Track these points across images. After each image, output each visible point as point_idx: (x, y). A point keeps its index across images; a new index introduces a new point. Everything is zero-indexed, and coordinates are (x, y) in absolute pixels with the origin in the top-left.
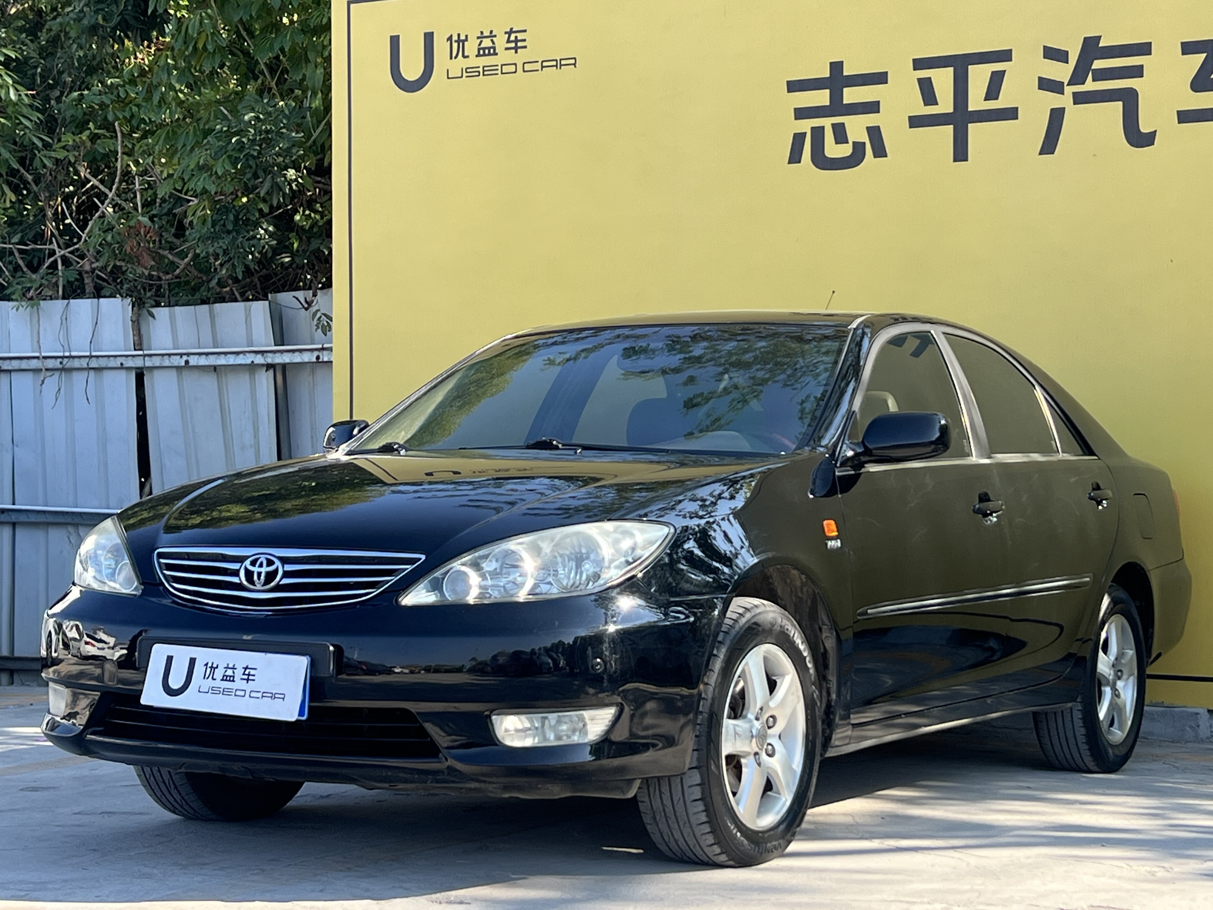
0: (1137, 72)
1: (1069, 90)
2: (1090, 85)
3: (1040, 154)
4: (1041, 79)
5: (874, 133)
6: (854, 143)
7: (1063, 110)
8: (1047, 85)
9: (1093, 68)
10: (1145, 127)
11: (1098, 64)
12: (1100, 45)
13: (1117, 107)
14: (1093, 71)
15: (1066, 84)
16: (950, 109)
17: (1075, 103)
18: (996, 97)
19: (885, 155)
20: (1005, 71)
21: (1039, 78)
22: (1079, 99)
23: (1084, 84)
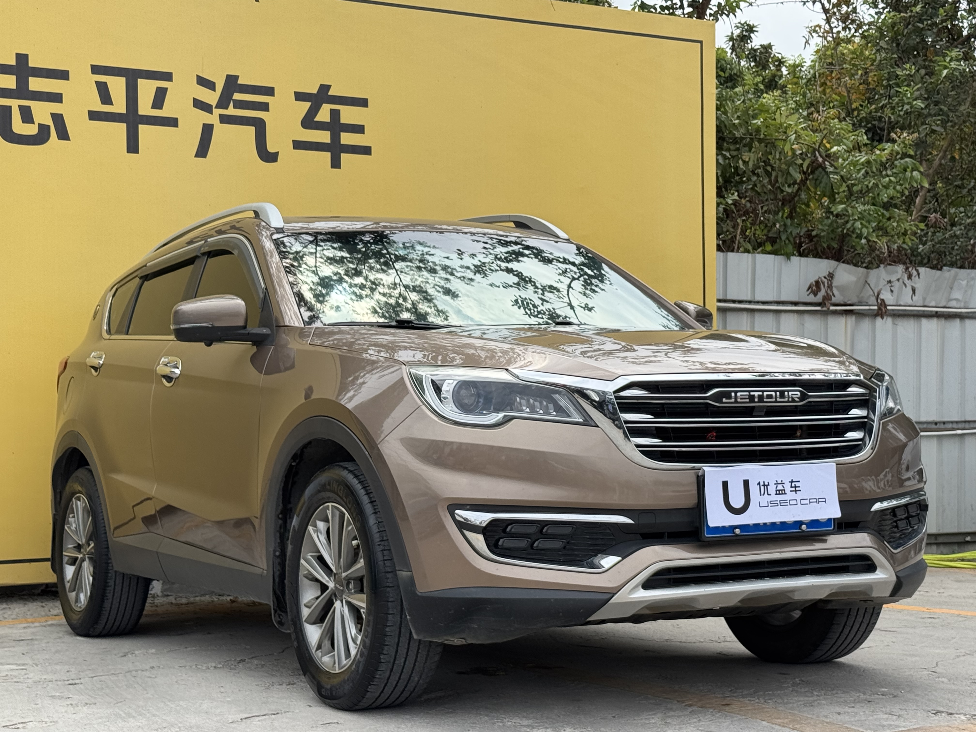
0: (265, 107)
1: (217, 112)
2: (231, 111)
3: (197, 156)
4: (195, 100)
5: (58, 119)
6: (39, 124)
7: (213, 125)
8: (199, 104)
9: (234, 98)
10: (271, 149)
11: (237, 96)
12: (239, 82)
13: (251, 130)
14: (234, 100)
15: (214, 107)
16: (124, 111)
17: (221, 122)
18: (161, 108)
19: (68, 139)
20: (166, 89)
21: (194, 99)
22: (225, 119)
23: (226, 108)
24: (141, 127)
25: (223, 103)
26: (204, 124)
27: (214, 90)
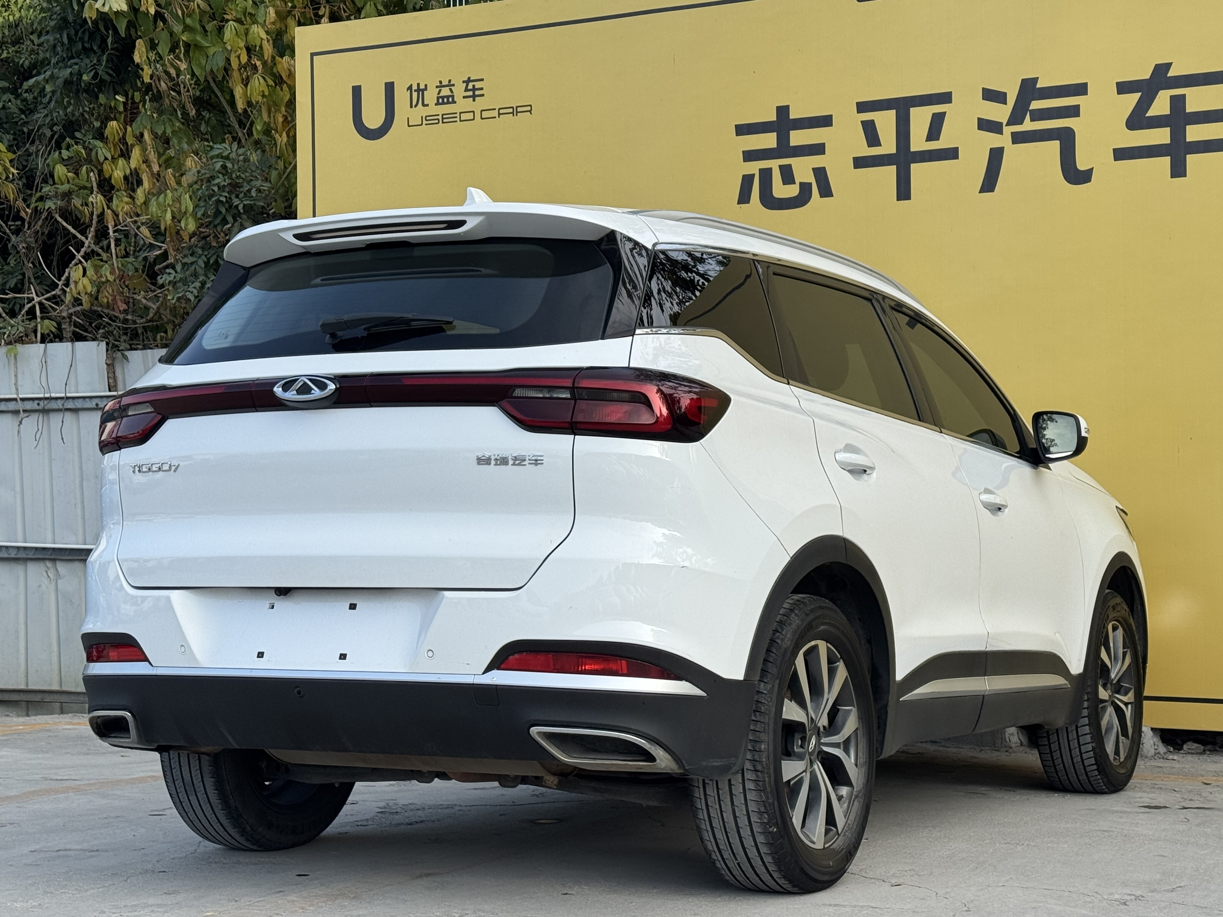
0: (1074, 111)
1: (1008, 130)
2: (1027, 125)
3: (980, 192)
5: (820, 173)
6: (800, 183)
7: (1002, 149)
8: (986, 125)
9: (1030, 108)
10: (1082, 165)
11: (1036, 105)
12: (1038, 86)
13: (1055, 146)
14: (1030, 111)
15: (1004, 124)
16: (893, 151)
17: (1014, 142)
18: (937, 138)
19: (831, 195)
20: (945, 113)
21: (979, 119)
22: (1018, 138)
23: (1022, 124)
24: (915, 167)
25: (1016, 118)
26: (991, 149)
27: (1006, 104)
